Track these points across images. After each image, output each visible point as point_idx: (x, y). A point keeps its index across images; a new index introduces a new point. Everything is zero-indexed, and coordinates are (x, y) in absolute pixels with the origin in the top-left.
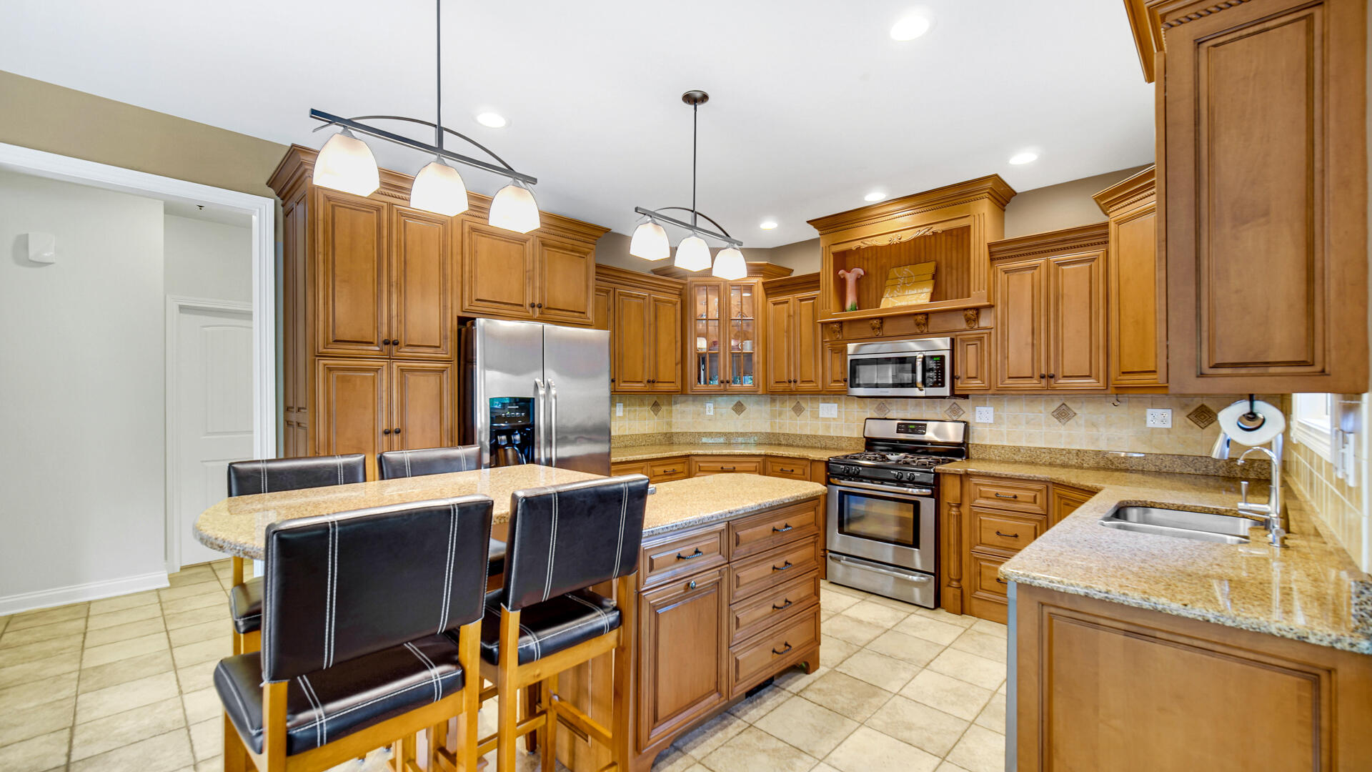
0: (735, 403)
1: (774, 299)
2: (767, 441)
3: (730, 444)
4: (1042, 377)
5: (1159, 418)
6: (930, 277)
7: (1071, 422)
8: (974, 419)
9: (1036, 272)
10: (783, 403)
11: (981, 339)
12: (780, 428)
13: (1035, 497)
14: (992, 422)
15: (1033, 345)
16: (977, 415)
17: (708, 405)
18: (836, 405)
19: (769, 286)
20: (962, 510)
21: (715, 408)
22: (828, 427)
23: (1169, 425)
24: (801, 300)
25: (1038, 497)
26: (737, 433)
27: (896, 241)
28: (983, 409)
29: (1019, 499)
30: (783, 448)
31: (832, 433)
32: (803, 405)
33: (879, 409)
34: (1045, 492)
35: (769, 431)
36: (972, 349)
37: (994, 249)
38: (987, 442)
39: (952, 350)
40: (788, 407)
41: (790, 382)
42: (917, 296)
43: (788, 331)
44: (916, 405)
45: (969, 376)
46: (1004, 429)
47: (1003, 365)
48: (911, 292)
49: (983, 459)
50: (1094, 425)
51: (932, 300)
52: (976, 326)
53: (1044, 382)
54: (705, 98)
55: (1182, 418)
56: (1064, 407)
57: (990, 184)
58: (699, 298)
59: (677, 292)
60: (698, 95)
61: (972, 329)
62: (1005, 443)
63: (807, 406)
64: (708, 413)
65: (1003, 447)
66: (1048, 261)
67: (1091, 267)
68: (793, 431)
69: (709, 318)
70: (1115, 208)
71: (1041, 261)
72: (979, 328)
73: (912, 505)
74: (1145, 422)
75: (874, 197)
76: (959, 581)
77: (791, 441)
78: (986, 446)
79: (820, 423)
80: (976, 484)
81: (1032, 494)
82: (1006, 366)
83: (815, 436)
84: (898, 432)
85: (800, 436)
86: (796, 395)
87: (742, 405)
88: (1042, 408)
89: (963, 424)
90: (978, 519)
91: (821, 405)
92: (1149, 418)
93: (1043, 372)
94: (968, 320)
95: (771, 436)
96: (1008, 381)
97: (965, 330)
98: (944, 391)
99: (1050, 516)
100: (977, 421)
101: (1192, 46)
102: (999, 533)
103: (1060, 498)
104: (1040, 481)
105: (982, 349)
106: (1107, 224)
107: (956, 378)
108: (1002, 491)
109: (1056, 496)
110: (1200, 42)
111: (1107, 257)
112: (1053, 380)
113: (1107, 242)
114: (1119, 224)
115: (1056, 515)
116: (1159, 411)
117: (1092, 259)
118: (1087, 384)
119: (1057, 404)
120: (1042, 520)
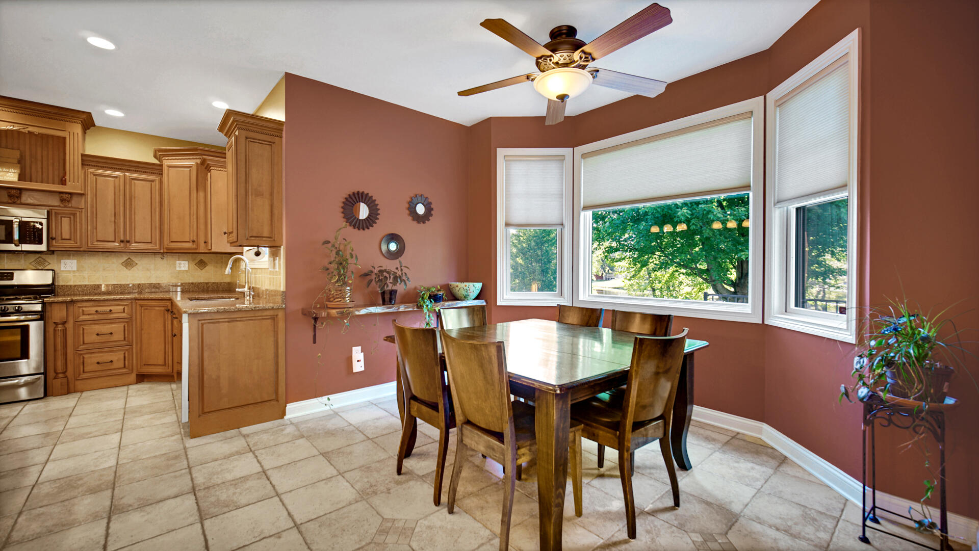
4: (122, 241)
5: (183, 265)
6: (16, 161)
7: (135, 268)
8: (60, 268)
9: (117, 180)
11: (74, 214)
13: (124, 309)
14: (75, 269)
15: (115, 222)
16: (63, 265)
20: (67, 325)
23: (187, 269)
25: (126, 308)
28: (68, 261)
29: (113, 311)
34: (130, 306)
36: (66, 221)
37: (84, 158)
38: (71, 283)
39: (48, 219)
42: (4, 174)
45: (63, 237)
46: (86, 274)
47: (92, 233)
50: (147, 270)
51: (19, 180)
52: (70, 205)
53: (122, 245)
55: (193, 266)
56: (129, 260)
57: (84, 117)
61: (65, 206)
62: (87, 283)
65: (86, 286)
66: (125, 176)
67: (151, 184)
70: (167, 158)
71: (120, 174)
72: (71, 207)
73: (20, 329)
74: (176, 267)
76: (64, 373)
78: (71, 286)
80: (80, 307)
81: (122, 307)
82: (95, 234)
88: (115, 260)
89: (51, 272)
90: (81, 329)
92: (177, 265)
93: (122, 238)
94: (62, 200)
96: (96, 243)
97: (59, 206)
98: (43, 247)
99: (134, 318)
100: (63, 269)
101: (245, 138)
102: (98, 335)
103: (142, 307)
104: (127, 299)
105: (75, 221)
106: (161, 166)
107: (53, 239)
108: (99, 309)
109: (138, 307)
110: (247, 138)
111: (161, 182)
112: (128, 244)
113: (162, 174)
114: (170, 167)
115: (138, 317)
116: (183, 262)
117: (153, 181)
118: (150, 247)
119: (123, 257)
120: (129, 321)
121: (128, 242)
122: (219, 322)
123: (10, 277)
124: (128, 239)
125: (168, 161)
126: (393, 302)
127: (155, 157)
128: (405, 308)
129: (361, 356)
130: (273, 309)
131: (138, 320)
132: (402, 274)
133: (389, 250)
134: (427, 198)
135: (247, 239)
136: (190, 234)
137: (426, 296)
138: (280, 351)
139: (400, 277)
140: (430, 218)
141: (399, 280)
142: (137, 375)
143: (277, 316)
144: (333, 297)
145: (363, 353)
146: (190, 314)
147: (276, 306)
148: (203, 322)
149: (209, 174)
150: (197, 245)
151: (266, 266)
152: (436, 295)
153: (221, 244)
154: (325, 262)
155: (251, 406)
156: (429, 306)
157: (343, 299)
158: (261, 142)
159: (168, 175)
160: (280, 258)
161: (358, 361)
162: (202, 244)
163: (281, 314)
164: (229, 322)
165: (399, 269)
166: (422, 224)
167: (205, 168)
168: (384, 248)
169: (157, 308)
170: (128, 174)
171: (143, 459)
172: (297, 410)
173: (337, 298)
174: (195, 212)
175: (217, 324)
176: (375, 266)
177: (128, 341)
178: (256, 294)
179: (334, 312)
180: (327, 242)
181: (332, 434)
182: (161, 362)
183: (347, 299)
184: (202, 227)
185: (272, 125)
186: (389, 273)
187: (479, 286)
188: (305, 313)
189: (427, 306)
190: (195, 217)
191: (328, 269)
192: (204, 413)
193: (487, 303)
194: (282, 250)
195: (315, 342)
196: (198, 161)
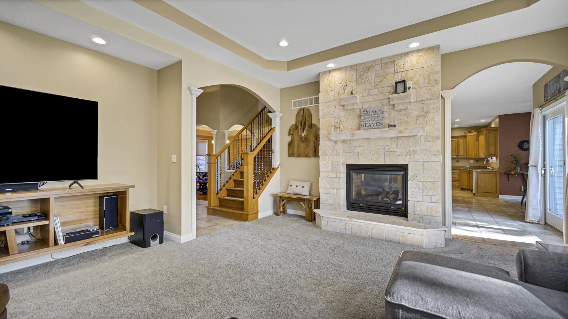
7: (459, 162)
9: (456, 141)
13: (458, 172)
15: (455, 151)
29: (455, 172)
50: (462, 163)
55: (475, 161)
74: (470, 162)
88: (454, 160)
104: (458, 170)
106: (466, 136)
109: (461, 171)
110: (488, 132)
111: (466, 140)
113: (466, 138)
114: (468, 136)
115: (461, 174)
116: (472, 161)
117: (464, 140)
118: (463, 157)
119: (457, 160)
120: (459, 175)
121: (458, 156)
122: (482, 173)
124: (458, 155)
125: (468, 134)
127: (464, 133)
135: (489, 155)
136: (474, 153)
138: (497, 182)
142: (461, 188)
143: (496, 173)
146: (475, 171)
147: (496, 171)
148: (478, 173)
149: (479, 137)
150: (476, 156)
151: (495, 161)
153: (482, 156)
154: (511, 160)
155: (489, 193)
158: (492, 133)
159: (468, 138)
160: (498, 159)
163: (498, 173)
167: (478, 135)
169: (465, 172)
170: (458, 139)
172: (502, 197)
173: (515, 170)
174: (476, 147)
177: (458, 180)
178: (493, 168)
179: (513, 173)
182: (467, 185)
183: (518, 170)
184: (477, 151)
188: (505, 173)
192: (478, 192)
194: (498, 157)
195: (508, 181)
196: (477, 133)
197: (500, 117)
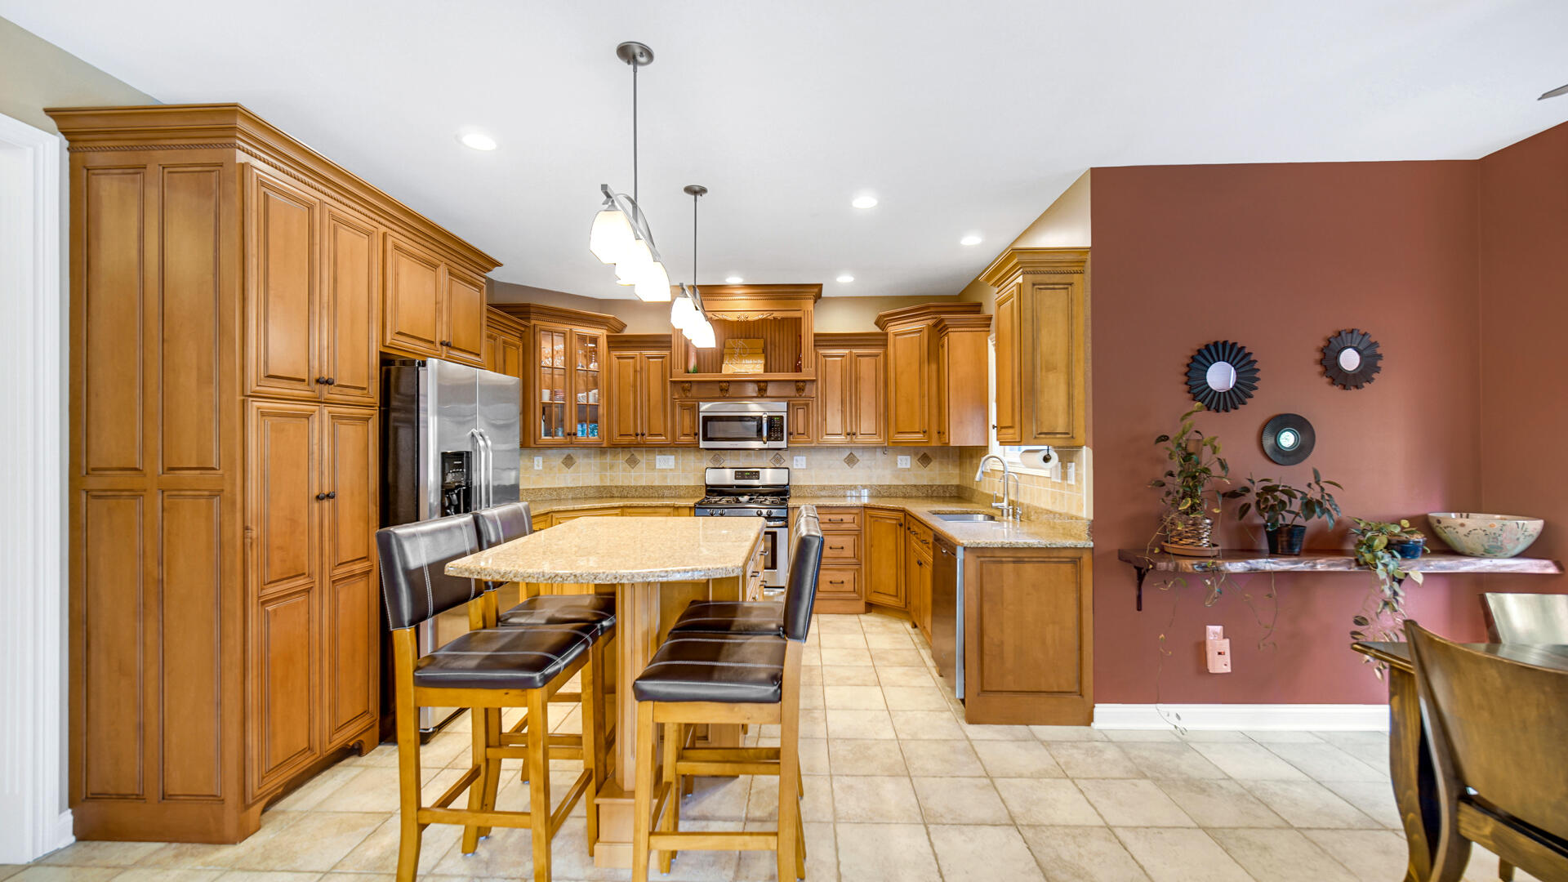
0: (565, 456)
1: (618, 353)
2: (597, 495)
3: (560, 500)
4: (848, 434)
5: (905, 462)
6: (761, 351)
7: (856, 466)
8: (793, 466)
9: (844, 359)
10: (615, 456)
11: (807, 405)
12: (611, 480)
13: (854, 519)
14: (808, 468)
15: (842, 411)
16: (796, 463)
17: (536, 459)
18: (673, 457)
19: (613, 340)
21: (543, 462)
22: (665, 478)
23: (909, 466)
24: (649, 358)
25: (857, 518)
26: (568, 488)
27: (742, 319)
28: (802, 459)
29: (844, 521)
30: (616, 499)
31: (669, 483)
32: (638, 457)
33: (715, 459)
34: (861, 515)
35: (598, 484)
36: (801, 413)
37: (816, 338)
38: (801, 483)
39: (788, 411)
40: (621, 460)
41: (637, 435)
42: (753, 366)
43: (635, 386)
44: (747, 456)
45: (799, 432)
46: (813, 472)
47: (823, 425)
48: (747, 362)
49: (799, 497)
50: (868, 468)
51: (765, 371)
52: (804, 395)
53: (848, 438)
54: (703, 191)
55: (915, 462)
56: (852, 456)
57: (815, 290)
58: (544, 344)
59: (518, 335)
60: (697, 189)
61: (800, 396)
62: (814, 484)
63: (643, 458)
64: (536, 468)
65: (813, 486)
66: (850, 353)
67: (876, 360)
68: (626, 484)
69: (555, 366)
70: (892, 324)
71: (846, 351)
72: (805, 397)
73: (770, 536)
74: (897, 465)
75: (734, 280)
77: (625, 493)
78: (805, 486)
79: (656, 474)
81: (852, 517)
82: (825, 426)
83: (652, 487)
84: (736, 479)
85: (636, 488)
86: (630, 447)
87: (572, 458)
88: (838, 457)
89: (786, 470)
91: (658, 457)
92: (899, 462)
93: (849, 431)
94: (798, 390)
95: (602, 489)
96: (825, 437)
97: (795, 397)
98: (783, 444)
99: (863, 531)
100: (795, 467)
101: (1031, 286)
102: (831, 548)
103: (872, 517)
104: (857, 507)
105: (808, 414)
106: (887, 334)
107: (791, 434)
108: (833, 517)
109: (868, 516)
110: (1034, 285)
111: (886, 355)
112: (854, 437)
113: (886, 345)
114: (896, 335)
115: (868, 529)
116: (904, 457)
117: (877, 355)
118: (875, 440)
119: (847, 453)
120: (858, 534)
121: (854, 434)
122: (1002, 562)
123: (756, 475)
124: (854, 431)
125: (892, 328)
126: (1297, 550)
127: (877, 323)
128: (1329, 566)
129: (1225, 645)
130: (1076, 548)
131: (868, 534)
132: (1323, 497)
133: (1277, 447)
134: (1364, 335)
135: (1035, 438)
136: (920, 423)
137: (1380, 542)
138: (1085, 616)
139: (1320, 504)
140: (1375, 376)
141: (1318, 510)
142: (866, 603)
143: (1080, 559)
144: (1179, 535)
145: (1227, 641)
146: (965, 548)
147: (1077, 541)
148: (982, 559)
149: (946, 338)
150: (929, 437)
152: (1406, 542)
154: (1159, 472)
155: (1044, 695)
156: (1391, 567)
157: (1200, 540)
158: (1052, 286)
159: (894, 345)
160: (1078, 465)
161: (1220, 653)
162: (935, 435)
163: (1087, 558)
164: (1014, 562)
165: (1314, 485)
166: (1354, 391)
167: (939, 331)
168: (1268, 442)
169: (888, 521)
170: (854, 351)
171: (924, 740)
172: (1111, 717)
173: (1187, 538)
174: (926, 393)
175: (999, 565)
176: (1254, 480)
177: (857, 559)
179: (1187, 565)
180: (1164, 438)
181: (1203, 791)
182: (892, 591)
183: (1205, 541)
184: (934, 411)
185: (1069, 257)
186: (1290, 494)
187: (1534, 526)
188: (1123, 557)
189: (1385, 565)
190: (926, 398)
191: (1163, 485)
192: (983, 691)
193: (1558, 564)
194: (1086, 452)
195: (1139, 608)
196: (931, 322)
197: (1103, 179)
